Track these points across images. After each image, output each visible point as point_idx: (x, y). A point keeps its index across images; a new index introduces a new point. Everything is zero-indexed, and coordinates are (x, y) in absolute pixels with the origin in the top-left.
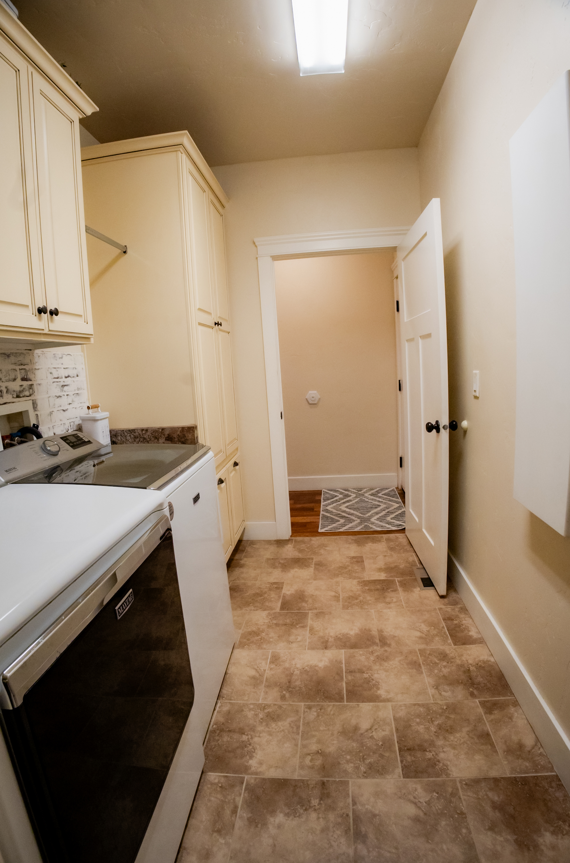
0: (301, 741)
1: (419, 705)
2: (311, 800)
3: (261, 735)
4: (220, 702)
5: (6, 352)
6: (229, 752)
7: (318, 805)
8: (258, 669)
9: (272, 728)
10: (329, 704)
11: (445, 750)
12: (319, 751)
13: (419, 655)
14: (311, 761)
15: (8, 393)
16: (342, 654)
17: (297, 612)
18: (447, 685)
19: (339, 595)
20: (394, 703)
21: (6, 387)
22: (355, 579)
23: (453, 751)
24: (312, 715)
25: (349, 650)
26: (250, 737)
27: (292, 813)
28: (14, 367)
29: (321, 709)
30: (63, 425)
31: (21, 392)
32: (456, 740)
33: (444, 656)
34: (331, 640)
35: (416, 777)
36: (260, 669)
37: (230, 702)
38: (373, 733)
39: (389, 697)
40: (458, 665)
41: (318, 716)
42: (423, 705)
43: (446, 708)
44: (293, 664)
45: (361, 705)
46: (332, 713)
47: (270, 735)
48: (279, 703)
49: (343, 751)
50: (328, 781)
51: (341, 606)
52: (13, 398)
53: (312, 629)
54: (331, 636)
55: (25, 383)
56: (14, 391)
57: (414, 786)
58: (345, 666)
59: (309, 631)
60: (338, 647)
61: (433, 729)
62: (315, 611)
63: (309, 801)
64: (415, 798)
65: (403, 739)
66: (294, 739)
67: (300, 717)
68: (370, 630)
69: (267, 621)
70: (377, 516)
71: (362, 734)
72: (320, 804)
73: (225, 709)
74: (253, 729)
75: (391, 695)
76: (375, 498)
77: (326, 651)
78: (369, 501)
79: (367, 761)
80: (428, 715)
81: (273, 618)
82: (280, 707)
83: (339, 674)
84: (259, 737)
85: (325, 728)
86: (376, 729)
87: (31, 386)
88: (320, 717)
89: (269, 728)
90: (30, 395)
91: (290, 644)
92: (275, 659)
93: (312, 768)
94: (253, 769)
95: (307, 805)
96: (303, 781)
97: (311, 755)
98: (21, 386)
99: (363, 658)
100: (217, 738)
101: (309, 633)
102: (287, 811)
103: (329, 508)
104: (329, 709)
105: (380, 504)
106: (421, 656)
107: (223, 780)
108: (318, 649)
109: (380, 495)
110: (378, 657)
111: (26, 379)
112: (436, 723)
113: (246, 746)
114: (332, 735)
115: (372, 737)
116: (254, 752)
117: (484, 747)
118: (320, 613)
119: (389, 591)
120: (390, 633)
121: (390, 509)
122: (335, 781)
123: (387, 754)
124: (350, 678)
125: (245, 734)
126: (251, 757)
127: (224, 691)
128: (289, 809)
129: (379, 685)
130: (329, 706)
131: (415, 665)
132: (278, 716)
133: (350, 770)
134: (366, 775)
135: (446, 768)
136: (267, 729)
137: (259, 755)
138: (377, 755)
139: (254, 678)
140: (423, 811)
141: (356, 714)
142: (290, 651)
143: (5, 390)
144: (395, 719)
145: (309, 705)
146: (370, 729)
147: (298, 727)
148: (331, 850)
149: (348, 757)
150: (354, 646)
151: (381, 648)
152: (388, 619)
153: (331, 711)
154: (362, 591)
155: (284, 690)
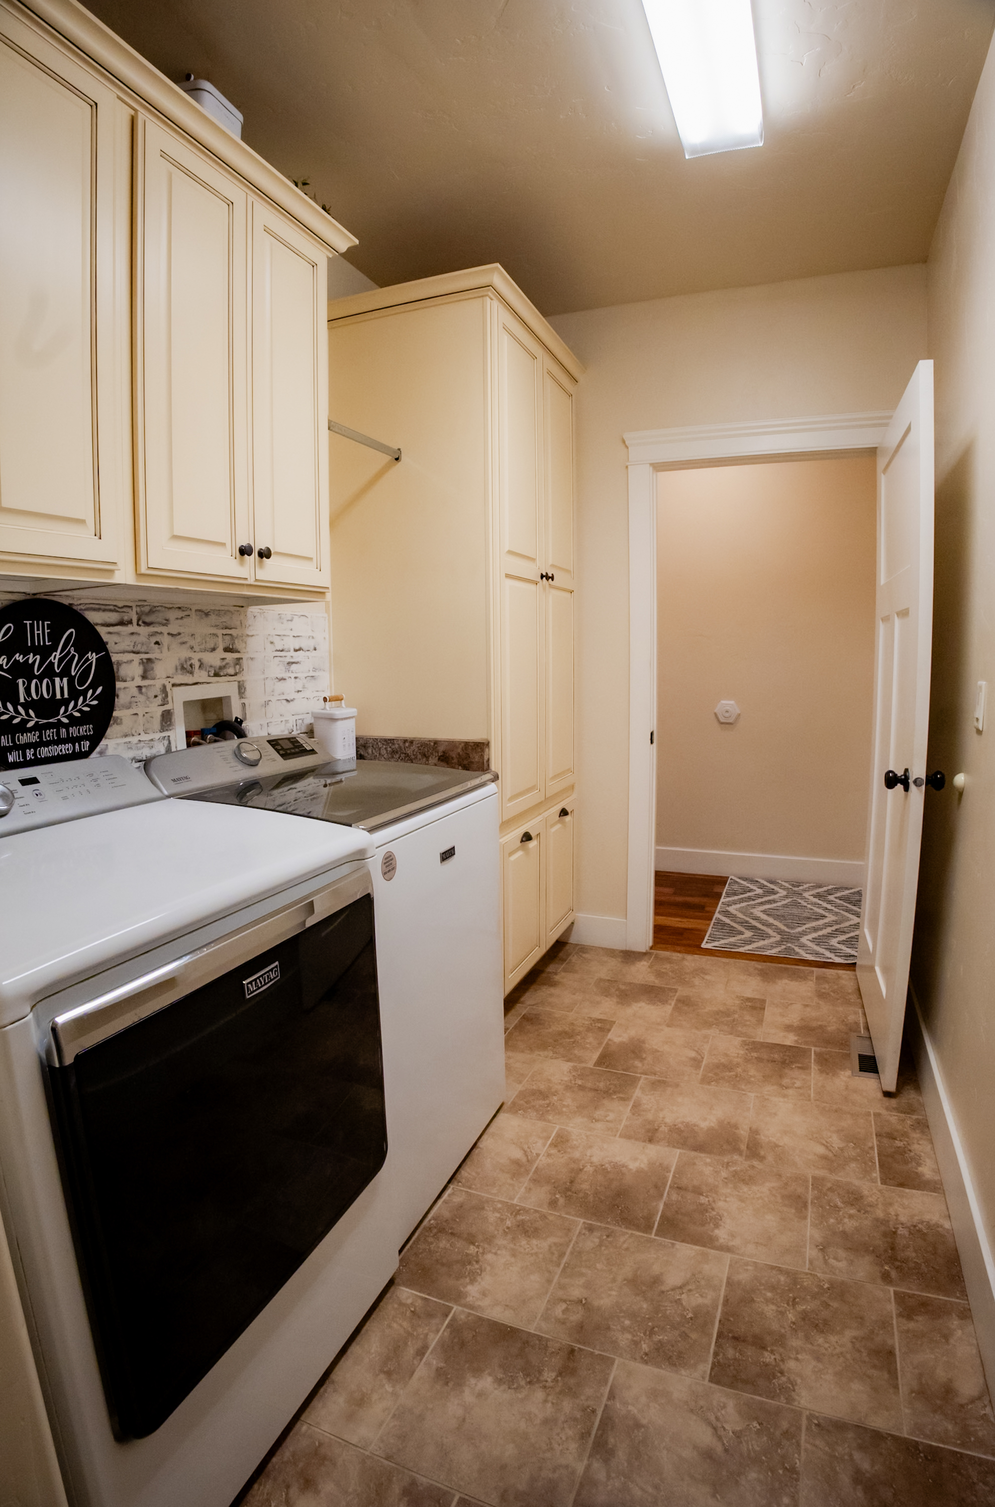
0: (559, 1278)
1: (780, 1270)
2: (543, 1370)
3: (499, 1252)
4: (453, 1188)
5: (204, 608)
6: (443, 1265)
7: (552, 1382)
8: (529, 1150)
9: (521, 1246)
10: (626, 1231)
11: (800, 1356)
12: (583, 1300)
13: (811, 1186)
14: (564, 1312)
15: (202, 669)
16: (672, 1157)
17: (622, 1074)
18: (845, 1249)
19: (703, 1058)
20: (737, 1257)
21: (200, 660)
22: (738, 1036)
23: (814, 1363)
24: (591, 1242)
25: (689, 1152)
26: (481, 1250)
27: (507, 1381)
28: (214, 631)
29: (608, 1236)
30: (284, 723)
31: (221, 668)
32: (827, 1345)
33: (855, 1199)
34: (664, 1129)
35: (731, 1386)
36: (531, 1152)
37: (467, 1192)
38: (683, 1296)
39: (731, 1244)
40: (877, 1220)
41: (600, 1245)
42: (787, 1273)
43: (828, 1289)
44: (586, 1155)
45: (679, 1245)
46: (625, 1246)
47: (514, 1255)
48: (545, 1210)
49: (621, 1311)
50: (580, 1349)
51: (700, 1077)
52: (209, 676)
54: (665, 1124)
55: (230, 656)
56: (211, 666)
57: (723, 1399)
58: (674, 1176)
59: (632, 1107)
60: (672, 1144)
61: (790, 1316)
62: (653, 1078)
63: (540, 1372)
64: (717, 1419)
65: (732, 1319)
66: (549, 1272)
67: (570, 1241)
69: (566, 1079)
70: (815, 935)
71: (663, 1292)
72: (555, 1380)
73: (457, 1200)
74: (489, 1240)
75: (736, 1242)
76: (820, 902)
77: (651, 1146)
78: (809, 906)
79: (657, 1338)
80: (790, 1290)
81: (579, 1075)
82: (544, 1217)
83: (659, 1188)
84: (496, 1254)
85: (605, 1268)
86: (690, 1290)
87: (238, 661)
88: (603, 1248)
89: (515, 1244)
90: (236, 674)
91: (592, 1122)
92: (561, 1142)
93: (563, 1323)
94: (469, 1299)
95: (535, 1376)
96: (540, 1338)
97: (568, 1303)
98: (223, 659)
99: (708, 1170)
100: (430, 1240)
101: (631, 1110)
102: (500, 1376)
103: (732, 909)
104: (622, 1239)
105: (827, 914)
106: (813, 1189)
107: (419, 1303)
108: (636, 1139)
109: (831, 898)
110: (735, 1174)
111: (232, 649)
112: (801, 1308)
113: (470, 1263)
114: (614, 1280)
115: (678, 1302)
116: (480, 1275)
117: (874, 1373)
118: (659, 1081)
119: (794, 1066)
120: (771, 1138)
121: (842, 925)
122: (592, 1353)
123: (694, 1336)
124: (675, 1197)
125: (474, 1245)
126: (473, 1281)
127: (464, 1173)
128: (504, 1373)
129: (721, 1220)
130: (624, 1234)
131: (798, 1203)
132: (536, 1230)
133: (623, 1343)
134: (646, 1359)
135: (791, 1388)
136: (512, 1246)
137: (486, 1281)
138: (677, 1333)
139: (517, 1163)
140: (724, 1444)
141: (665, 1258)
142: (588, 1133)
143: (197, 664)
144: (729, 1283)
145: (591, 1224)
146: (681, 1288)
147: (562, 1255)
148: (548, 1455)
149: (627, 1322)
150: (699, 1148)
151: (746, 1160)
152: (775, 1114)
153: (624, 1242)
154: (746, 1059)
155: (559, 1192)
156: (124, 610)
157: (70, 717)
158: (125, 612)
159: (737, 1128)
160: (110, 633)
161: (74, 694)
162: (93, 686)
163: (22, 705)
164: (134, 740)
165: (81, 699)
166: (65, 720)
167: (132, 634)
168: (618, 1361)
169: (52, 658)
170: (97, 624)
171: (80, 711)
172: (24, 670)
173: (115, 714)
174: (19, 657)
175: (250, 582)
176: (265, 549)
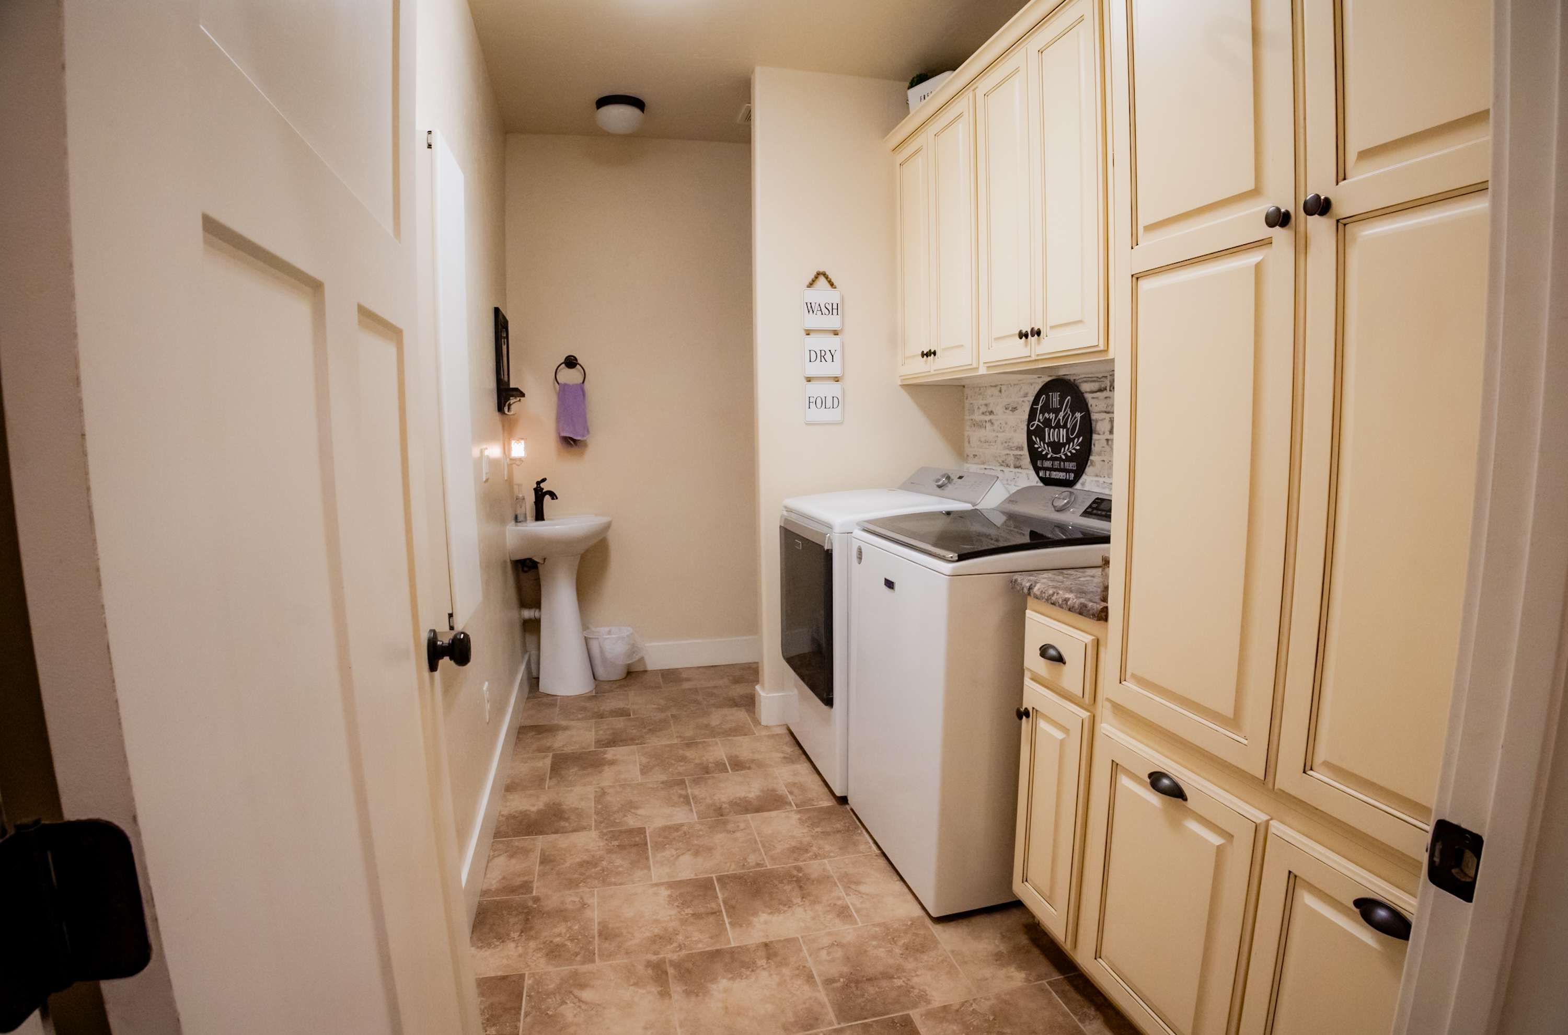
1: (615, 884)
3: (802, 835)
10: (735, 872)
13: (596, 952)
14: (739, 826)
16: (734, 938)
20: (648, 883)
24: (752, 859)
25: (723, 947)
26: (813, 831)
27: (742, 798)
29: (744, 865)
33: (554, 952)
34: (762, 963)
35: (633, 829)
36: (856, 895)
37: (863, 851)
38: (676, 853)
39: (655, 888)
40: (535, 941)
41: (745, 859)
42: (610, 884)
43: (579, 884)
44: (811, 912)
45: (693, 876)
46: (729, 864)
47: (792, 835)
48: (800, 862)
49: (708, 836)
50: (718, 816)
53: (810, 978)
54: (764, 969)
58: (723, 921)
59: (813, 974)
60: (743, 950)
61: (605, 864)
62: (826, 1029)
64: (637, 818)
65: (641, 852)
66: (763, 836)
67: (766, 854)
68: (687, 993)
69: (917, 980)
71: (689, 851)
72: (722, 806)
73: (862, 845)
74: (815, 836)
75: (651, 891)
77: (764, 940)
79: (681, 833)
81: (910, 992)
82: (796, 860)
83: (731, 909)
84: (803, 833)
85: (733, 851)
86: (673, 856)
88: (741, 858)
89: (797, 839)
91: (836, 942)
92: (843, 913)
93: (736, 821)
94: (793, 814)
95: (732, 804)
96: (741, 814)
99: (696, 936)
100: (848, 825)
101: (811, 971)
102: (747, 799)
104: (733, 866)
106: (594, 950)
107: (815, 802)
108: (780, 941)
110: (670, 941)
113: (812, 824)
114: (722, 846)
115: (676, 849)
116: (800, 823)
117: (553, 854)
118: (812, 1027)
120: (645, 991)
122: (711, 817)
123: (661, 839)
124: (713, 905)
125: (820, 832)
127: (882, 861)
129: (668, 901)
130: (734, 870)
131: (606, 934)
132: (793, 850)
133: (697, 825)
134: (682, 825)
135: (601, 837)
137: (793, 822)
138: (671, 837)
139: (856, 883)
141: (698, 866)
142: (827, 930)
144: (649, 868)
145: (761, 867)
146: (679, 857)
147: (764, 845)
149: (701, 832)
150: (714, 955)
151: (665, 958)
152: (646, 1028)
153: (730, 865)
155: (801, 877)
156: (1102, 380)
157: (1066, 455)
158: (1102, 381)
159: (685, 992)
160: (1093, 398)
161: (1069, 440)
162: (1078, 436)
163: (1046, 443)
164: (1101, 480)
165: (1072, 444)
166: (1064, 457)
167: (1106, 398)
168: (696, 820)
169: (1060, 416)
170: (1086, 392)
171: (1070, 452)
172: (1047, 422)
173: (1091, 458)
174: (1046, 415)
175: (1033, 358)
176: (1032, 329)
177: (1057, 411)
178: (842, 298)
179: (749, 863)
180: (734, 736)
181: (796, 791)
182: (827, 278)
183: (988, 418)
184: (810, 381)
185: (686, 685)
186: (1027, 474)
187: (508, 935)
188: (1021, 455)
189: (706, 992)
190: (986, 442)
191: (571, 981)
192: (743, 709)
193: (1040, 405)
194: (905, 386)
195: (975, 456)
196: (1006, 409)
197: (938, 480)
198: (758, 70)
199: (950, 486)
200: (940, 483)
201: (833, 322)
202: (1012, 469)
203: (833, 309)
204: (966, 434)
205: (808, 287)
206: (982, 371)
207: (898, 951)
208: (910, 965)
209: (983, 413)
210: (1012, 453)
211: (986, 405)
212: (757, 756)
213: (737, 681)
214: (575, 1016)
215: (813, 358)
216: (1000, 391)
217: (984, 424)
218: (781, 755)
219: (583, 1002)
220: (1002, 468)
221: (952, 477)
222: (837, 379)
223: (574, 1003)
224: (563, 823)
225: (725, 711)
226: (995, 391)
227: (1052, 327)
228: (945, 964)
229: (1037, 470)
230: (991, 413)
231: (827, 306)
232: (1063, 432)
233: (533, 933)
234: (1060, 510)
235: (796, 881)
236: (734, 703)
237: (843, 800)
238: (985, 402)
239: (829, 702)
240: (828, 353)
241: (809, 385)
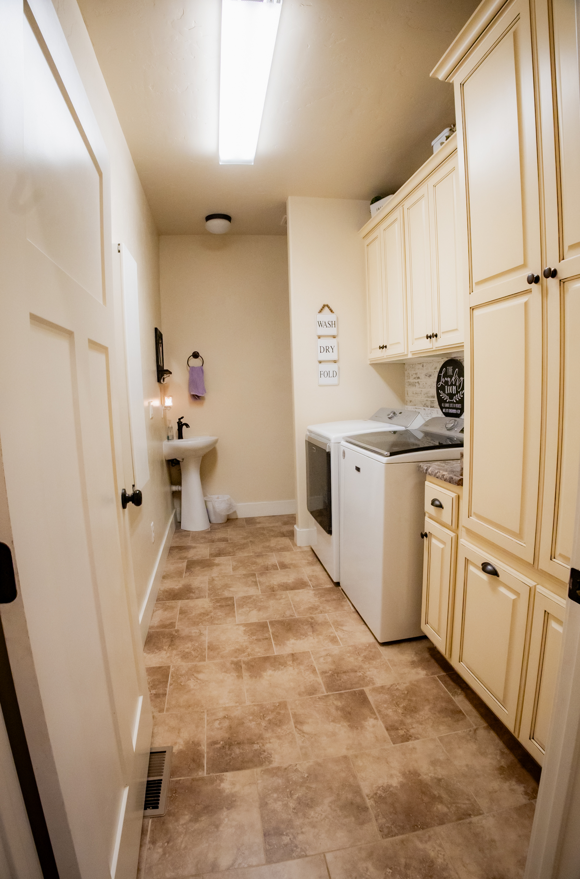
0: (290, 601)
1: (217, 624)
4: (353, 609)
6: (327, 594)
7: (274, 586)
8: (343, 632)
9: (310, 605)
10: (279, 619)
12: (279, 600)
14: (282, 597)
16: (276, 651)
17: (341, 691)
19: (296, 727)
20: (234, 624)
23: (204, 607)
24: (288, 613)
25: (270, 655)
27: (285, 583)
29: (284, 616)
32: (200, 611)
33: (185, 656)
34: (290, 663)
35: (228, 597)
37: (346, 610)
39: (237, 627)
41: (284, 613)
42: (214, 624)
44: (317, 639)
45: (257, 621)
46: (276, 615)
47: (310, 602)
48: (313, 616)
50: (272, 592)
51: (289, 707)
53: (314, 671)
54: (291, 666)
58: (272, 642)
59: (315, 669)
60: (282, 656)
62: (320, 695)
63: (279, 586)
64: (229, 592)
66: (295, 601)
67: (295, 610)
68: (251, 677)
69: (369, 674)
71: (256, 608)
74: (321, 603)
75: (235, 628)
77: (292, 652)
79: (252, 600)
81: (365, 680)
82: (311, 614)
83: (276, 637)
84: (315, 600)
85: (279, 609)
86: (247, 611)
91: (328, 654)
92: (334, 640)
93: (281, 594)
94: (311, 591)
96: (284, 591)
99: (257, 650)
100: (339, 597)
101: (315, 667)
102: (288, 583)
106: (205, 655)
108: (300, 653)
110: (244, 652)
113: (320, 596)
115: (249, 608)
116: (314, 595)
118: (313, 694)
120: (230, 675)
122: (268, 592)
123: (241, 603)
124: (267, 635)
125: (324, 600)
129: (244, 633)
131: (211, 648)
132: (310, 609)
133: (261, 596)
134: (253, 596)
135: (211, 601)
136: (313, 604)
138: (247, 602)
139: (341, 625)
141: (260, 616)
142: (325, 648)
144: (235, 616)
145: (293, 617)
146: (251, 611)
147: (295, 606)
150: (266, 659)
151: (241, 660)
152: (229, 692)
153: (277, 616)
154: (262, 739)
155: (313, 622)
161: (457, 392)
163: (446, 394)
165: (459, 394)
166: (455, 401)
168: (260, 593)
169: (453, 379)
171: (458, 398)
172: (446, 383)
174: (446, 379)
175: (434, 349)
176: (433, 334)
177: (451, 377)
178: (337, 318)
179: (286, 615)
180: (282, 552)
181: (313, 579)
182: (329, 307)
183: (417, 381)
184: (320, 363)
185: (258, 526)
186: (437, 411)
187: (163, 648)
188: (434, 401)
189: (261, 676)
190: (416, 393)
191: (193, 670)
192: (288, 538)
193: (443, 374)
194: (371, 364)
195: (411, 401)
196: (426, 376)
197: (389, 415)
198: (290, 198)
199: (395, 417)
200: (390, 416)
201: (332, 331)
202: (429, 408)
203: (332, 324)
204: (406, 389)
205: (319, 313)
206: (410, 356)
207: (360, 659)
208: (366, 666)
209: (414, 378)
210: (429, 399)
211: (416, 374)
212: (294, 562)
213: (285, 523)
214: (194, 686)
215: (322, 351)
216: (423, 366)
217: (415, 384)
218: (307, 561)
219: (199, 679)
220: (424, 408)
221: (396, 413)
222: (335, 362)
223: (194, 680)
224: (192, 595)
225: (279, 539)
226: (421, 366)
227: (443, 333)
228: (385, 665)
229: (442, 408)
230: (418, 378)
231: (329, 322)
232: (454, 388)
233: (175, 647)
234: (449, 430)
235: (310, 624)
236: (283, 535)
237: (338, 584)
238: (415, 372)
239: (330, 532)
240: (330, 348)
241: (320, 365)
